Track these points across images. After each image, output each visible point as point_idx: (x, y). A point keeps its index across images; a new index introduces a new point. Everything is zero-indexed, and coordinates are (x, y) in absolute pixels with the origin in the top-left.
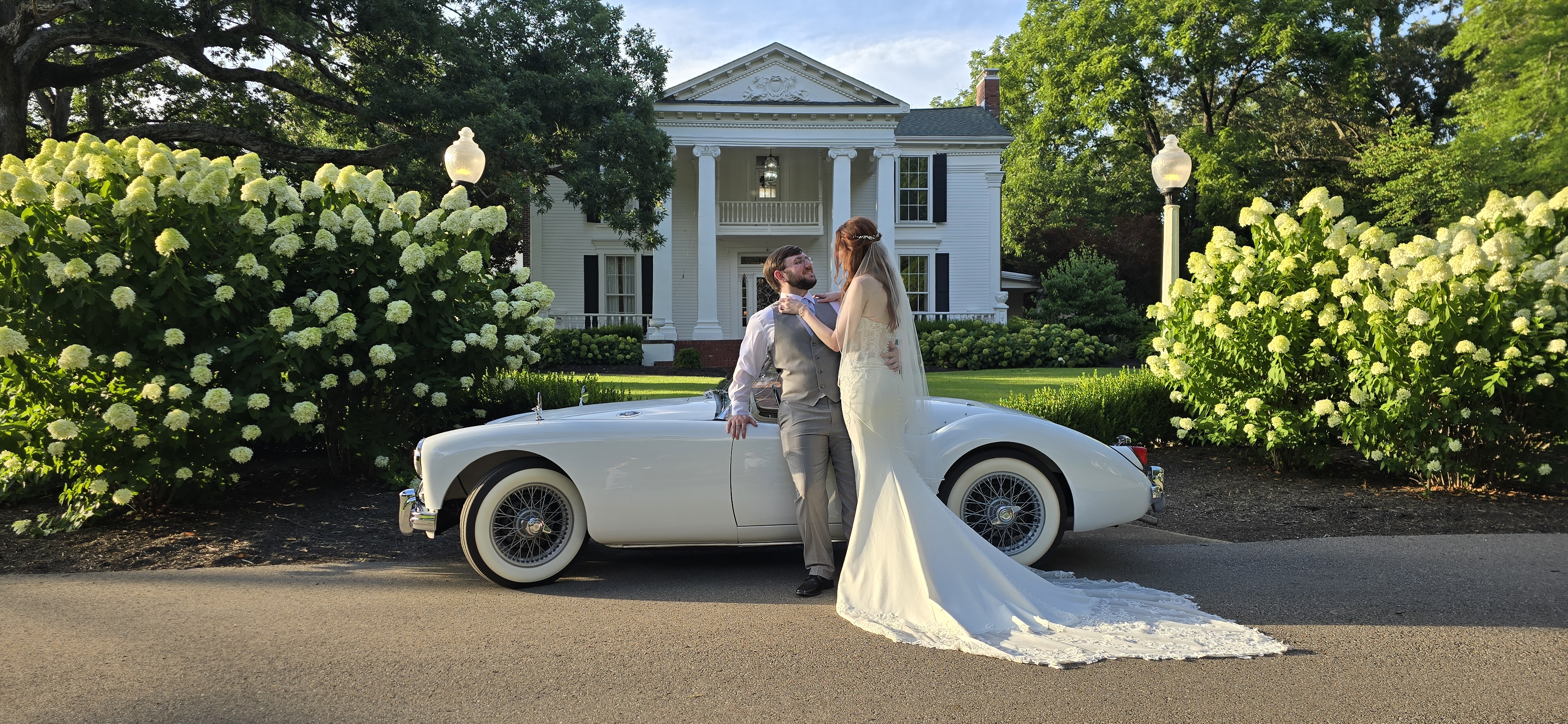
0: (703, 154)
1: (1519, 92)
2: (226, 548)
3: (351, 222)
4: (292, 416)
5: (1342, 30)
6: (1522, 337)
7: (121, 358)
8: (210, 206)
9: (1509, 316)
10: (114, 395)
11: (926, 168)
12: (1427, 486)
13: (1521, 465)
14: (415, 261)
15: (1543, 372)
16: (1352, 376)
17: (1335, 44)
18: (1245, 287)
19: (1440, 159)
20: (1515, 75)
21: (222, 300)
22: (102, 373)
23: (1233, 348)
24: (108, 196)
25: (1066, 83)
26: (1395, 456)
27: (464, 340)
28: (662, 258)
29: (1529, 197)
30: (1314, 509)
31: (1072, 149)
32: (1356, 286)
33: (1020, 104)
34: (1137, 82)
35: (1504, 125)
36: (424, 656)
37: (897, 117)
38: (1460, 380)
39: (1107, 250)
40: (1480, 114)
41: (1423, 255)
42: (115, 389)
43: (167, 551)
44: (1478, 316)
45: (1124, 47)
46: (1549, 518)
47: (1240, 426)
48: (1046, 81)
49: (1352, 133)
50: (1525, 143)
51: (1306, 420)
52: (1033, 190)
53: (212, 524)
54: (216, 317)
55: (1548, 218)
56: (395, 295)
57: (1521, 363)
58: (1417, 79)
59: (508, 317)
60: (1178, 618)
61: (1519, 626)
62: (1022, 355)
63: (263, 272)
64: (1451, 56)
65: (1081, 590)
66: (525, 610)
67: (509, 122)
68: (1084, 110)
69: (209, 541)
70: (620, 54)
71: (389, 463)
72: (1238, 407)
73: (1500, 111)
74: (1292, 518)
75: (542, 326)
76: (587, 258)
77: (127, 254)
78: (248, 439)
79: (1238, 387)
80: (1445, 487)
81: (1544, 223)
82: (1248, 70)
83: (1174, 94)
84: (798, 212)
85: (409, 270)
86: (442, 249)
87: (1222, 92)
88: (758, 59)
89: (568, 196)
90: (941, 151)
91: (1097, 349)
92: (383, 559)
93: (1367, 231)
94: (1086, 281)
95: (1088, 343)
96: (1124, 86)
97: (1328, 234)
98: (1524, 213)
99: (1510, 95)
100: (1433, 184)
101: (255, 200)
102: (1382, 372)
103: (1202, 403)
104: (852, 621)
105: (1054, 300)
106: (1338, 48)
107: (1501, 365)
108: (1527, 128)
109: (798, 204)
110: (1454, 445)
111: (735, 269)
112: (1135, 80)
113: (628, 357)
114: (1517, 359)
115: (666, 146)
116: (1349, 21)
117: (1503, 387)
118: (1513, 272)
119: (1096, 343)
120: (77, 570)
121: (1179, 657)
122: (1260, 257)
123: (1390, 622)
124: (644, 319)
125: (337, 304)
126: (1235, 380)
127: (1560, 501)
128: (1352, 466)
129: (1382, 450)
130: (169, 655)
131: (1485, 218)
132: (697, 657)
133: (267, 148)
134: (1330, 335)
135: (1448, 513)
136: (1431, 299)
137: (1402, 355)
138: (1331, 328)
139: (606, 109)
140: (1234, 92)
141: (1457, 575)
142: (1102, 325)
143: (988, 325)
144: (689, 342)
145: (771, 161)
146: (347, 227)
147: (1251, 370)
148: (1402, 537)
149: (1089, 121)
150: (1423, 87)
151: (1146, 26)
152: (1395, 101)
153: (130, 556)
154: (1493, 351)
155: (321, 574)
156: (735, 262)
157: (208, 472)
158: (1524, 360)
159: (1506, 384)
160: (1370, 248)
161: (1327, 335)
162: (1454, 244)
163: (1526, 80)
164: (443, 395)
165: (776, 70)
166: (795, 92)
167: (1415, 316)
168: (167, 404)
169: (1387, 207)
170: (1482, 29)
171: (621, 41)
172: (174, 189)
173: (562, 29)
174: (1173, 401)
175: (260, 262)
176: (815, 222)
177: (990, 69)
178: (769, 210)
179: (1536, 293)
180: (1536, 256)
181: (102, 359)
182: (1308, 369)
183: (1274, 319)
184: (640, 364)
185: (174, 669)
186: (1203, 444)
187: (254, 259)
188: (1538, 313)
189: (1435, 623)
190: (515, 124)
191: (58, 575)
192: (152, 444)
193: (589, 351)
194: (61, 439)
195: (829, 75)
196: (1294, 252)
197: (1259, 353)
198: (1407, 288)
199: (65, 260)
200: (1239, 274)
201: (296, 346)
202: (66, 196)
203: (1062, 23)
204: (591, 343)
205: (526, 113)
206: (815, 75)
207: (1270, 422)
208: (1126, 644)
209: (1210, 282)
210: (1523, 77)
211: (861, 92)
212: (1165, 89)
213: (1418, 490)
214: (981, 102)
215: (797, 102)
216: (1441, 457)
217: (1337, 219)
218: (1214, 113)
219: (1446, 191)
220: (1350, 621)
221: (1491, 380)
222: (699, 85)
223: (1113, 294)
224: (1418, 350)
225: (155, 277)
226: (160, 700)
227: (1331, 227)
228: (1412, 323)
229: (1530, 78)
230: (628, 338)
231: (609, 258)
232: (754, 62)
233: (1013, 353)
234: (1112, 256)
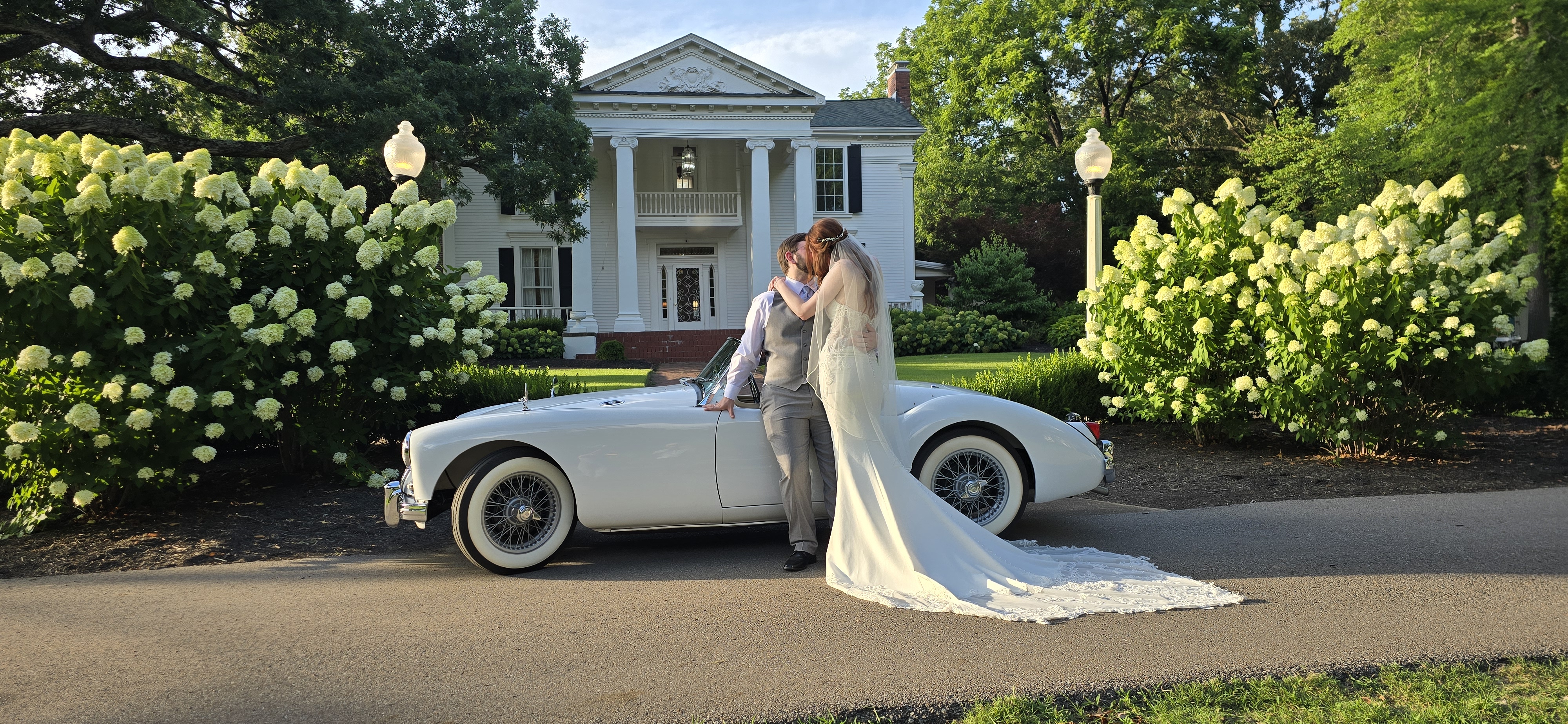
0: (620, 145)
1: (1393, 84)
2: (194, 547)
3: (303, 218)
4: (255, 413)
5: (1229, 26)
6: (1421, 315)
7: (80, 358)
8: (165, 203)
9: (1408, 296)
10: (70, 396)
11: (840, 160)
12: (1337, 454)
13: (1419, 433)
14: (373, 257)
15: (1438, 347)
16: (1269, 354)
17: (1224, 39)
18: (1169, 273)
19: (1321, 149)
20: (1388, 69)
21: (181, 298)
22: (58, 374)
23: (1160, 330)
24: (55, 194)
25: (971, 76)
26: (1308, 427)
27: (422, 334)
28: (581, 251)
29: (1420, 187)
30: (1238, 478)
31: (977, 140)
32: (1271, 270)
33: (927, 96)
34: (1040, 75)
35: (1379, 116)
36: (442, 638)
37: (813, 109)
38: (1366, 355)
39: (1015, 238)
40: (1357, 106)
41: (1330, 241)
42: (71, 390)
43: (133, 553)
44: (1381, 296)
45: (1026, 40)
46: (1446, 480)
47: (1168, 403)
48: (953, 74)
49: (1239, 123)
50: (1399, 133)
51: (1226, 396)
52: (944, 180)
53: (173, 524)
54: (174, 314)
55: (1439, 205)
56: (353, 290)
57: (1419, 339)
58: (1297, 72)
59: (464, 311)
60: (1141, 576)
61: (1438, 573)
62: (939, 342)
63: (220, 269)
64: (1331, 50)
65: (1049, 556)
66: (524, 594)
67: (426, 114)
68: (990, 102)
69: (174, 542)
70: (536, 44)
71: (347, 459)
72: (1164, 385)
73: (1375, 103)
74: (1220, 487)
75: (496, 320)
76: (501, 250)
77: (80, 253)
78: (212, 437)
79: (1164, 366)
80: (1353, 455)
81: (1435, 210)
82: (1143, 63)
83: (1073, 86)
84: (717, 203)
85: (366, 265)
86: (398, 244)
87: (1118, 84)
88: (674, 50)
89: (487, 189)
90: (855, 142)
91: (1010, 334)
92: (360, 553)
93: (1278, 219)
94: (998, 268)
95: (1001, 330)
96: (1027, 78)
97: (1243, 223)
98: (1416, 201)
99: (1385, 88)
100: (1315, 172)
101: (210, 197)
102: (1298, 349)
103: (1131, 383)
104: (845, 591)
105: (967, 288)
106: (1227, 43)
107: (1403, 341)
108: (1401, 119)
109: (716, 195)
110: (1361, 415)
111: (654, 260)
112: (1039, 73)
113: (549, 350)
114: (1416, 335)
115: (587, 138)
116: (1235, 16)
117: (1404, 361)
118: (1412, 254)
119: (1009, 328)
120: (43, 574)
121: (1151, 610)
122: (1181, 244)
123: (1326, 573)
124: (563, 312)
125: (296, 300)
126: (1162, 360)
127: (1454, 464)
128: (1266, 438)
129: (1296, 421)
130: (181, 649)
131: (1380, 205)
132: (708, 628)
133: (166, 140)
134: (1248, 316)
135: (1358, 478)
136: (1339, 282)
137: (1314, 333)
138: (1250, 309)
139: (525, 100)
140: (1130, 84)
141: (1374, 531)
142: (1013, 311)
143: (906, 313)
144: (611, 334)
145: (688, 152)
146: (299, 223)
147: (1176, 351)
148: (1321, 500)
149: (995, 112)
150: (1304, 80)
151: (1048, 19)
152: (1279, 94)
153: (95, 559)
154: (1394, 329)
155: (303, 569)
156: (654, 254)
157: (169, 473)
158: (1422, 336)
159: (1407, 359)
160: (1281, 234)
161: (1246, 317)
162: (1356, 230)
163: (1399, 74)
164: (402, 389)
165: (692, 61)
166: (711, 84)
167: (1326, 297)
168: (127, 404)
169: (1274, 194)
170: (1359, 25)
171: (535, 31)
172: (127, 187)
173: (474, 18)
174: (1101, 381)
175: (218, 260)
176: (733, 213)
177: (898, 61)
178: (689, 202)
179: (1432, 276)
180: (1428, 241)
181: (59, 359)
182: (1228, 348)
183: (1197, 303)
184: (562, 357)
185: (193, 661)
186: (1132, 421)
187: (213, 257)
188: (1434, 293)
189: (1365, 572)
190: (432, 116)
191: (25, 580)
192: (113, 444)
193: (509, 345)
194: (21, 442)
195: (744, 67)
196: (1213, 239)
197: (1184, 334)
198: (1317, 271)
199: (20, 260)
200: (1164, 261)
201: (258, 342)
202: (15, 195)
203: (967, 16)
204: (511, 337)
205: (443, 104)
206: (731, 67)
207: (1195, 399)
208: (1100, 602)
209: (1137, 269)
210: (1397, 70)
211: (777, 84)
212: (1064, 81)
213: (1328, 458)
214: (892, 93)
215: (714, 94)
216: (1349, 427)
217: (1250, 208)
218: (1112, 104)
219: (1328, 179)
220: (1292, 574)
221: (1393, 355)
222: (615, 76)
223: (1023, 281)
224: (1330, 328)
225: (111, 276)
226: (191, 690)
227: (1244, 216)
228: (1323, 304)
229: (1403, 72)
230: (549, 331)
231: (525, 251)
232: (670, 53)
233: (931, 339)
234: (1022, 245)
